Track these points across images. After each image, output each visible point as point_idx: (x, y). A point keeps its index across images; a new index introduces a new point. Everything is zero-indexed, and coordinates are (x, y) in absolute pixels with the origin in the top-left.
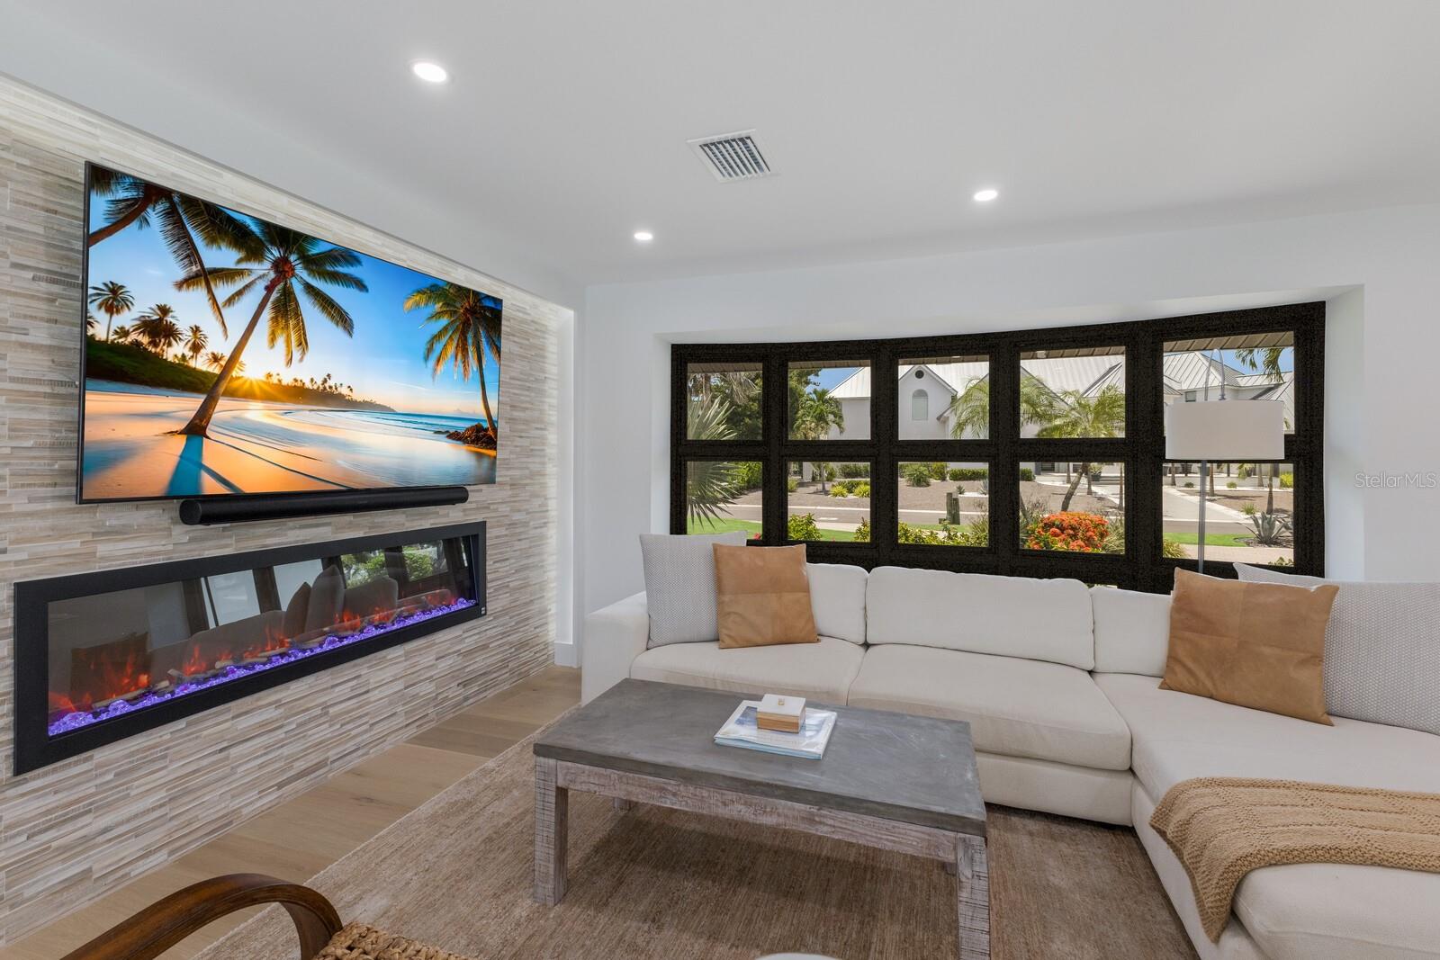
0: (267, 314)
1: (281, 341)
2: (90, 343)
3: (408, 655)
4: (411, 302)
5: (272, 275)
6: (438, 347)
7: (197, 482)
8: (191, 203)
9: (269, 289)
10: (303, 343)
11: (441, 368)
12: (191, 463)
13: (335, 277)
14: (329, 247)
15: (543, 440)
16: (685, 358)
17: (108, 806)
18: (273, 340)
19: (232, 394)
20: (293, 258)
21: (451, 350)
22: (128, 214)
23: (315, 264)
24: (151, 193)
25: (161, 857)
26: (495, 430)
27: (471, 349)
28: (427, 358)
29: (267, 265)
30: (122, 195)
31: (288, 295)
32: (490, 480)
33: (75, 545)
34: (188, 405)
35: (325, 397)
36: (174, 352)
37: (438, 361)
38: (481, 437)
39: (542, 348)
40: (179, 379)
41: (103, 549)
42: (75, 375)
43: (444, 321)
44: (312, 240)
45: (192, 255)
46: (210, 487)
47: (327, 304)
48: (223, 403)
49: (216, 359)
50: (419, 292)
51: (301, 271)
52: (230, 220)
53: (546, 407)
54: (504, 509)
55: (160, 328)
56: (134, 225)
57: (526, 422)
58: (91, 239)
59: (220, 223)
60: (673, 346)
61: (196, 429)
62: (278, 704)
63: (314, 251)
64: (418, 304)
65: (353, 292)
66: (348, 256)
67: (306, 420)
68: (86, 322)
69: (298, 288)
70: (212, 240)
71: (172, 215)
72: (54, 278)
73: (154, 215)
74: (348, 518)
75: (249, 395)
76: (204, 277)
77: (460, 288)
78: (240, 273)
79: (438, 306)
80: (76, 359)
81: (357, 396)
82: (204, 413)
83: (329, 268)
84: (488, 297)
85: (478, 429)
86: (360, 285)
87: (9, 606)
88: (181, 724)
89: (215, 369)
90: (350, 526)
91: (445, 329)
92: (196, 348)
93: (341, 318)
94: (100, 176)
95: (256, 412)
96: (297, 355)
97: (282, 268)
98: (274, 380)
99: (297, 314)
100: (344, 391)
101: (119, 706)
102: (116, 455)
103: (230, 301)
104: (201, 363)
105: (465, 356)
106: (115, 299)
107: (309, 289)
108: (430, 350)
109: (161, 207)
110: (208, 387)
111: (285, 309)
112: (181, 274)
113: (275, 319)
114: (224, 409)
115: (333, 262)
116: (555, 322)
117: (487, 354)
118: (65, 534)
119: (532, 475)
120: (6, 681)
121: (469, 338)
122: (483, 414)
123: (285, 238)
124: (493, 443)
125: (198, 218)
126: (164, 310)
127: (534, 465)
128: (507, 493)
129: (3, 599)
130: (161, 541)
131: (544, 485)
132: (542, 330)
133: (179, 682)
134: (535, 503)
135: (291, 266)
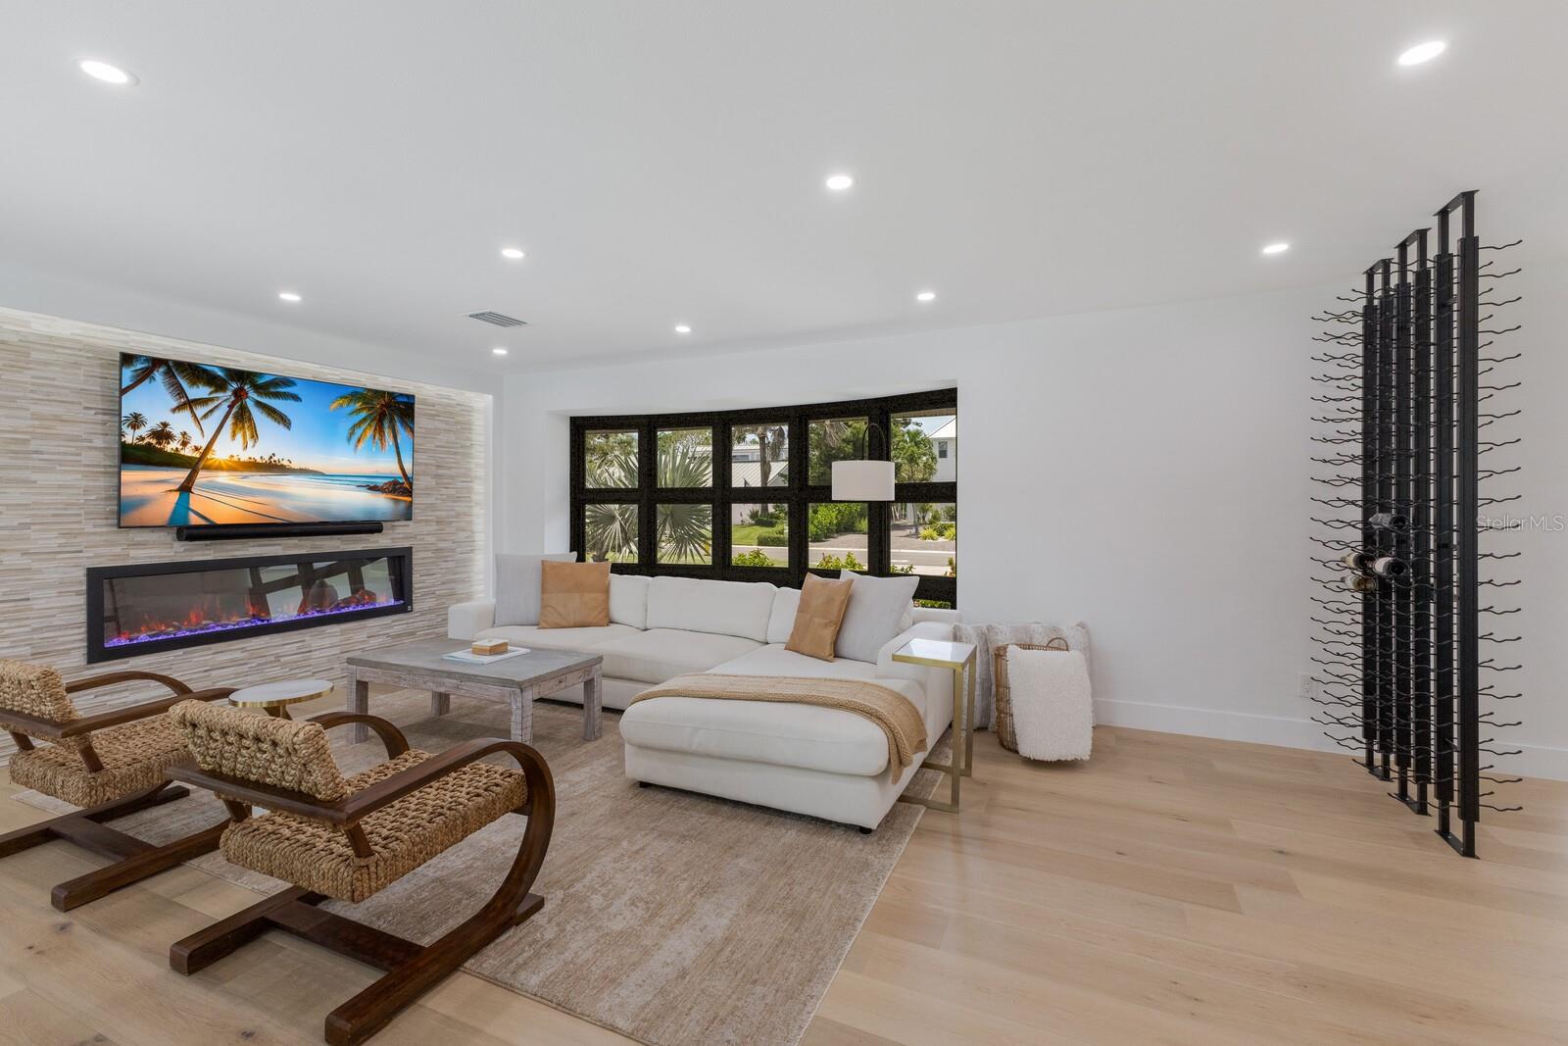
0: (230, 421)
1: (239, 436)
2: (124, 445)
3: (343, 632)
4: (336, 404)
5: (233, 398)
6: (359, 432)
7: (186, 517)
8: (177, 364)
9: (231, 407)
10: (255, 436)
11: (361, 445)
12: (183, 506)
13: (277, 395)
14: (272, 378)
15: (469, 490)
16: (581, 427)
18: (234, 435)
19: (207, 468)
20: (246, 387)
21: (370, 433)
22: (144, 375)
23: (259, 389)
24: (156, 363)
26: (411, 484)
27: (387, 432)
28: (349, 439)
29: (229, 393)
30: (139, 366)
31: (244, 409)
33: (118, 550)
34: (180, 476)
35: (272, 467)
36: (171, 447)
37: (359, 440)
38: (400, 488)
39: (469, 423)
40: (173, 461)
41: (133, 553)
42: (116, 462)
43: (364, 414)
44: (261, 375)
45: (181, 392)
46: (194, 520)
47: (271, 412)
48: (202, 474)
49: (197, 449)
50: (341, 398)
51: (252, 394)
52: (205, 371)
53: (473, 466)
54: (430, 539)
55: (163, 434)
56: (147, 381)
57: (452, 477)
58: (123, 391)
59: (197, 373)
60: (573, 418)
61: (186, 489)
62: (243, 650)
63: (261, 381)
64: (341, 405)
65: (290, 402)
66: (287, 382)
68: (121, 435)
69: (250, 404)
70: (193, 383)
71: (169, 373)
72: (105, 412)
73: (159, 375)
74: (294, 541)
75: (219, 468)
76: (190, 404)
77: (376, 392)
78: (211, 400)
79: (358, 405)
80: (116, 453)
81: (295, 465)
82: (190, 480)
83: (272, 390)
84: (401, 395)
85: (395, 483)
86: (296, 398)
87: (84, 579)
88: (180, 652)
89: (197, 455)
90: (295, 546)
91: (365, 419)
92: (184, 444)
93: (283, 420)
94: (127, 359)
95: (223, 478)
96: (250, 443)
97: (239, 395)
98: (236, 459)
99: (250, 419)
100: (285, 463)
101: (143, 638)
102: (140, 503)
103: (205, 416)
104: (188, 452)
105: (382, 439)
106: (136, 421)
107: (259, 404)
108: (352, 434)
109: (161, 370)
110: (193, 465)
111: (242, 417)
112: (175, 404)
113: (235, 424)
114: (202, 477)
115: (276, 386)
116: (481, 403)
117: (403, 434)
118: (112, 544)
119: (458, 515)
120: (82, 617)
121: (386, 425)
122: (399, 473)
123: (241, 376)
124: (409, 492)
125: (184, 373)
126: (165, 425)
127: (460, 507)
128: (433, 528)
129: (81, 575)
130: (166, 550)
131: (470, 523)
132: (467, 410)
133: (179, 629)
134: (462, 536)
135: (244, 390)
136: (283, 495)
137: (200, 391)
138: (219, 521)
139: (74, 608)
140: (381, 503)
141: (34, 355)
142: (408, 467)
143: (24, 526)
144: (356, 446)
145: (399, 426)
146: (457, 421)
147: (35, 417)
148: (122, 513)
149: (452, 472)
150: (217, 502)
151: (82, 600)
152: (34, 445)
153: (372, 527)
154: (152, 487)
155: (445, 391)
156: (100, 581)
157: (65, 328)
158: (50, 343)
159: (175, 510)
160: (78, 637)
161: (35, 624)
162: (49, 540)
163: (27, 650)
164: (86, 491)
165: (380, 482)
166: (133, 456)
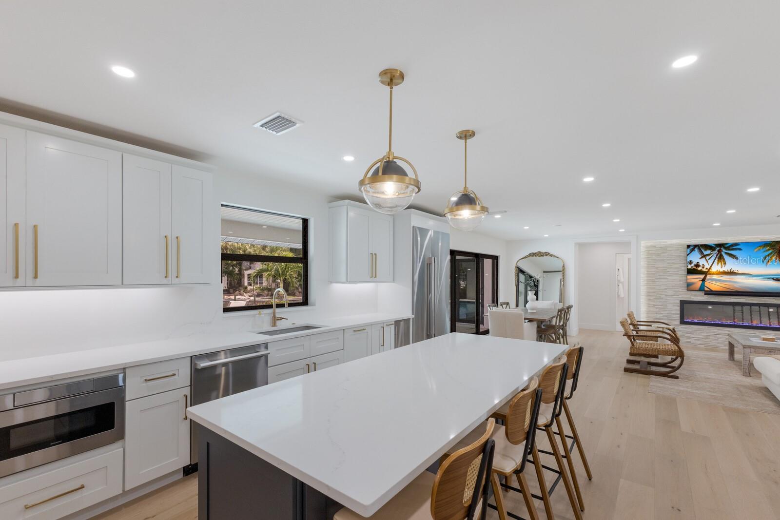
0: (717, 259)
1: (720, 264)
2: (688, 269)
4: (756, 250)
5: (717, 253)
6: (768, 258)
7: (704, 288)
8: (702, 245)
9: (717, 255)
10: (725, 263)
11: (770, 263)
12: (703, 285)
13: (733, 249)
14: (731, 244)
17: (693, 334)
18: (718, 264)
19: (710, 274)
20: (722, 249)
21: (773, 258)
22: (693, 250)
23: (727, 248)
24: (695, 246)
25: (703, 346)
28: (763, 262)
29: (716, 251)
30: (692, 248)
31: (721, 255)
33: (688, 296)
34: (702, 276)
35: (731, 273)
36: (699, 269)
37: (769, 261)
40: (701, 273)
41: (692, 297)
42: (686, 273)
43: (771, 251)
44: (727, 244)
45: (702, 253)
46: (706, 289)
47: (731, 255)
48: (708, 276)
49: (707, 269)
50: (760, 246)
51: (724, 251)
52: (709, 246)
55: (697, 265)
58: (688, 255)
59: (707, 247)
61: (704, 280)
63: (727, 246)
64: (759, 249)
65: (738, 251)
66: (736, 244)
67: (727, 278)
69: (723, 254)
70: (705, 250)
71: (699, 249)
72: (684, 261)
73: (696, 250)
75: (713, 274)
76: (704, 256)
77: (776, 242)
78: (711, 254)
79: (768, 248)
80: (686, 271)
81: (739, 272)
82: (705, 278)
83: (731, 248)
86: (740, 249)
87: (679, 303)
88: (706, 327)
89: (707, 270)
90: (748, 300)
91: (771, 253)
92: (703, 268)
93: (735, 257)
94: (688, 246)
95: (715, 277)
96: (723, 266)
97: (719, 251)
98: (719, 271)
99: (723, 258)
100: (736, 271)
101: (695, 320)
102: (693, 284)
103: (709, 259)
104: (704, 270)
106: (691, 262)
107: (726, 253)
108: (765, 258)
109: (697, 248)
110: (706, 273)
111: (720, 258)
112: (701, 257)
113: (718, 260)
114: (708, 277)
115: (734, 246)
118: (686, 295)
120: (679, 312)
123: (720, 245)
125: (702, 248)
126: (698, 263)
129: (678, 301)
130: (700, 297)
133: (706, 320)
135: (722, 250)
136: (737, 282)
137: (708, 252)
138: (713, 289)
139: (676, 310)
141: (669, 249)
143: (666, 289)
144: (767, 264)
147: (669, 263)
148: (689, 287)
150: (713, 284)
151: (679, 308)
152: (668, 270)
154: (696, 279)
156: (683, 303)
157: (674, 241)
158: (672, 246)
159: (701, 286)
160: (678, 317)
161: (668, 312)
162: (671, 292)
163: (666, 318)
164: (680, 281)
166: (690, 272)
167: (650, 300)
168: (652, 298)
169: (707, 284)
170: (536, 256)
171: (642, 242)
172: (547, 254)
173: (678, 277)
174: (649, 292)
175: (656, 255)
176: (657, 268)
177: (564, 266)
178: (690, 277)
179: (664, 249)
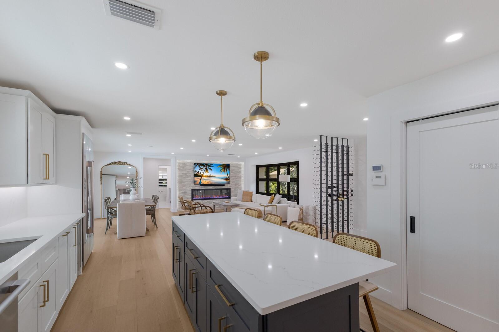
0: (205, 170)
1: (206, 172)
2: (195, 174)
3: (220, 201)
6: (221, 171)
8: (200, 164)
10: (208, 172)
12: (200, 182)
13: (211, 166)
15: (241, 179)
16: (258, 167)
19: (203, 177)
21: (223, 171)
22: (196, 166)
23: (209, 166)
24: (198, 164)
27: (226, 170)
31: (207, 169)
32: (229, 183)
34: (200, 178)
35: (210, 176)
36: (199, 174)
38: (227, 179)
39: (241, 167)
40: (200, 176)
41: (196, 187)
42: (194, 176)
44: (209, 164)
45: (200, 167)
46: (202, 183)
47: (210, 169)
50: (219, 166)
53: (241, 175)
54: (234, 187)
55: (198, 173)
58: (195, 168)
59: (202, 165)
60: (257, 166)
61: (201, 179)
66: (212, 164)
67: (208, 178)
69: (207, 168)
70: (201, 166)
71: (199, 165)
72: (193, 170)
73: (198, 165)
74: (213, 187)
75: (204, 177)
76: (201, 169)
77: (224, 164)
79: (221, 167)
81: (213, 176)
82: (201, 178)
84: (228, 164)
86: (213, 167)
93: (211, 170)
94: (195, 164)
97: (206, 167)
98: (206, 175)
101: (197, 198)
102: (196, 181)
103: (203, 170)
104: (201, 175)
105: (225, 171)
106: (196, 171)
108: (220, 171)
111: (207, 170)
114: (202, 178)
115: (210, 165)
116: (243, 163)
117: (228, 170)
118: (194, 186)
119: (239, 183)
120: (191, 195)
121: (225, 169)
122: (227, 176)
123: (206, 164)
124: (229, 179)
127: (239, 182)
128: (234, 185)
129: (191, 190)
130: (198, 187)
131: (241, 184)
132: (240, 165)
134: (239, 187)
135: (207, 166)
136: (212, 180)
137: (202, 167)
139: (190, 194)
140: (224, 181)
141: (187, 165)
142: (229, 176)
143: (186, 184)
144: (221, 173)
145: (227, 170)
146: (238, 167)
147: (187, 172)
148: (195, 182)
149: (238, 176)
150: (204, 182)
152: (187, 175)
153: (223, 185)
154: (197, 179)
155: (236, 163)
156: (193, 190)
157: (189, 161)
158: (188, 163)
160: (191, 197)
161: (187, 195)
162: (188, 186)
163: (186, 198)
164: (192, 180)
165: (225, 178)
166: (196, 176)
167: (180, 190)
168: (181, 189)
169: (202, 181)
170: (117, 164)
171: (177, 160)
172: (125, 163)
173: (190, 178)
174: (180, 186)
175: (182, 167)
176: (183, 174)
177: (137, 172)
178: (195, 178)
179: (185, 164)
